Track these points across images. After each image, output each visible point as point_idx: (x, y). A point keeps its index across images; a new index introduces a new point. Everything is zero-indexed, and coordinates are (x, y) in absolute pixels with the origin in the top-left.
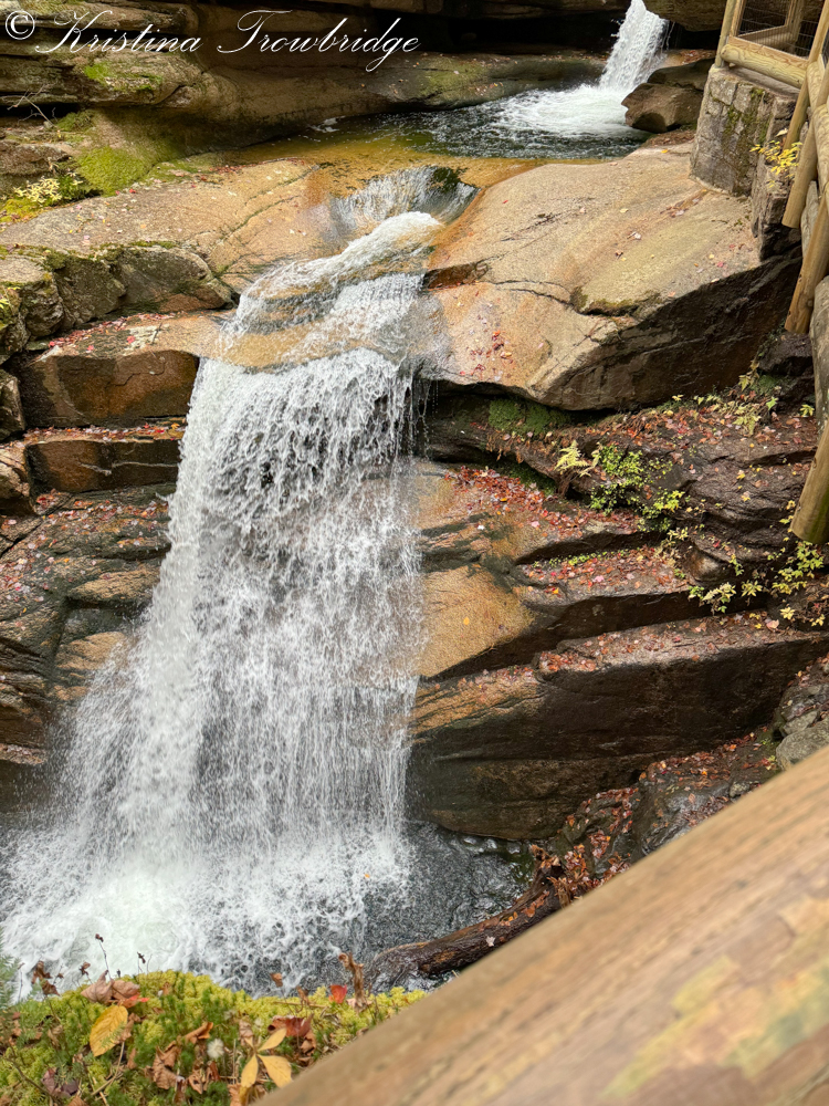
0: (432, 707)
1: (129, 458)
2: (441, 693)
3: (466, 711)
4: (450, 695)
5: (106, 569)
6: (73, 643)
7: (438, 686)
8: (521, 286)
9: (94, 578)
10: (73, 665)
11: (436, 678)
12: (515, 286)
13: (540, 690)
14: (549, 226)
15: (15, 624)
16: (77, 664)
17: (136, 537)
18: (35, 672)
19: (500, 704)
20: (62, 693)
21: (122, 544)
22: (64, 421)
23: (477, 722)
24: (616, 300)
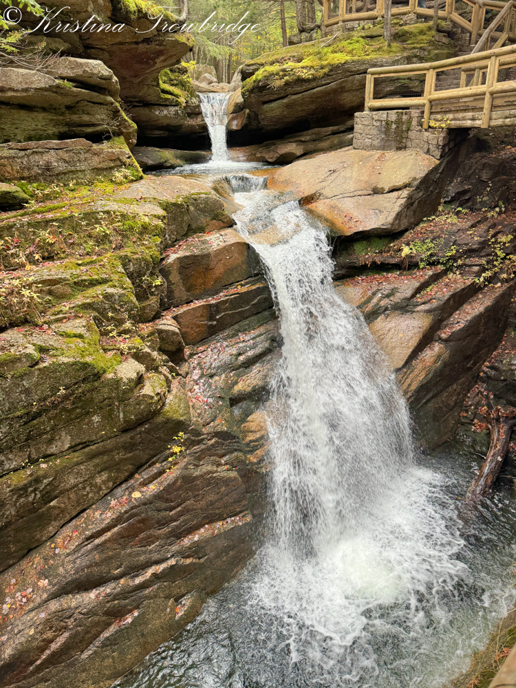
0: (408, 381)
1: (226, 309)
2: (408, 372)
3: (423, 374)
4: (412, 371)
5: (239, 376)
6: (242, 426)
7: (405, 370)
8: (341, 196)
9: (236, 383)
10: (250, 439)
11: (404, 366)
12: (338, 197)
13: (446, 347)
14: (336, 174)
15: (217, 422)
16: (251, 437)
17: (246, 351)
18: (236, 450)
19: (435, 362)
20: (253, 458)
21: (241, 358)
22: (179, 301)
23: (430, 375)
24: (400, 184)
